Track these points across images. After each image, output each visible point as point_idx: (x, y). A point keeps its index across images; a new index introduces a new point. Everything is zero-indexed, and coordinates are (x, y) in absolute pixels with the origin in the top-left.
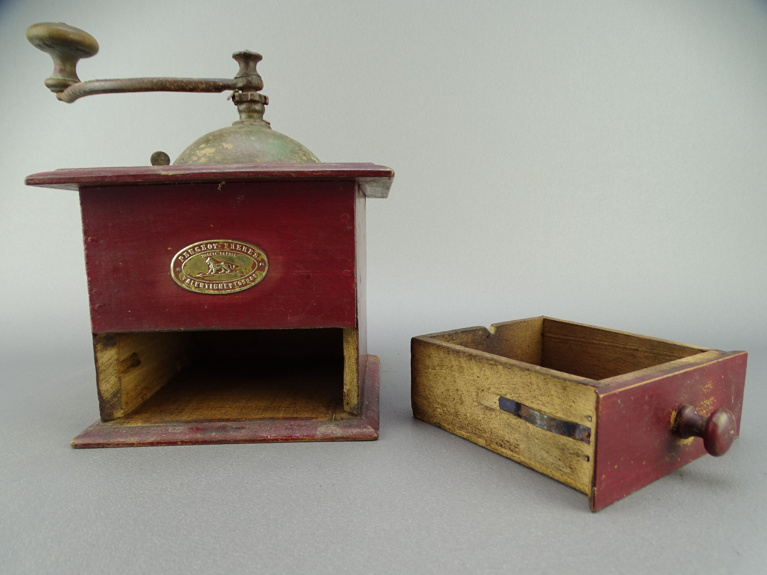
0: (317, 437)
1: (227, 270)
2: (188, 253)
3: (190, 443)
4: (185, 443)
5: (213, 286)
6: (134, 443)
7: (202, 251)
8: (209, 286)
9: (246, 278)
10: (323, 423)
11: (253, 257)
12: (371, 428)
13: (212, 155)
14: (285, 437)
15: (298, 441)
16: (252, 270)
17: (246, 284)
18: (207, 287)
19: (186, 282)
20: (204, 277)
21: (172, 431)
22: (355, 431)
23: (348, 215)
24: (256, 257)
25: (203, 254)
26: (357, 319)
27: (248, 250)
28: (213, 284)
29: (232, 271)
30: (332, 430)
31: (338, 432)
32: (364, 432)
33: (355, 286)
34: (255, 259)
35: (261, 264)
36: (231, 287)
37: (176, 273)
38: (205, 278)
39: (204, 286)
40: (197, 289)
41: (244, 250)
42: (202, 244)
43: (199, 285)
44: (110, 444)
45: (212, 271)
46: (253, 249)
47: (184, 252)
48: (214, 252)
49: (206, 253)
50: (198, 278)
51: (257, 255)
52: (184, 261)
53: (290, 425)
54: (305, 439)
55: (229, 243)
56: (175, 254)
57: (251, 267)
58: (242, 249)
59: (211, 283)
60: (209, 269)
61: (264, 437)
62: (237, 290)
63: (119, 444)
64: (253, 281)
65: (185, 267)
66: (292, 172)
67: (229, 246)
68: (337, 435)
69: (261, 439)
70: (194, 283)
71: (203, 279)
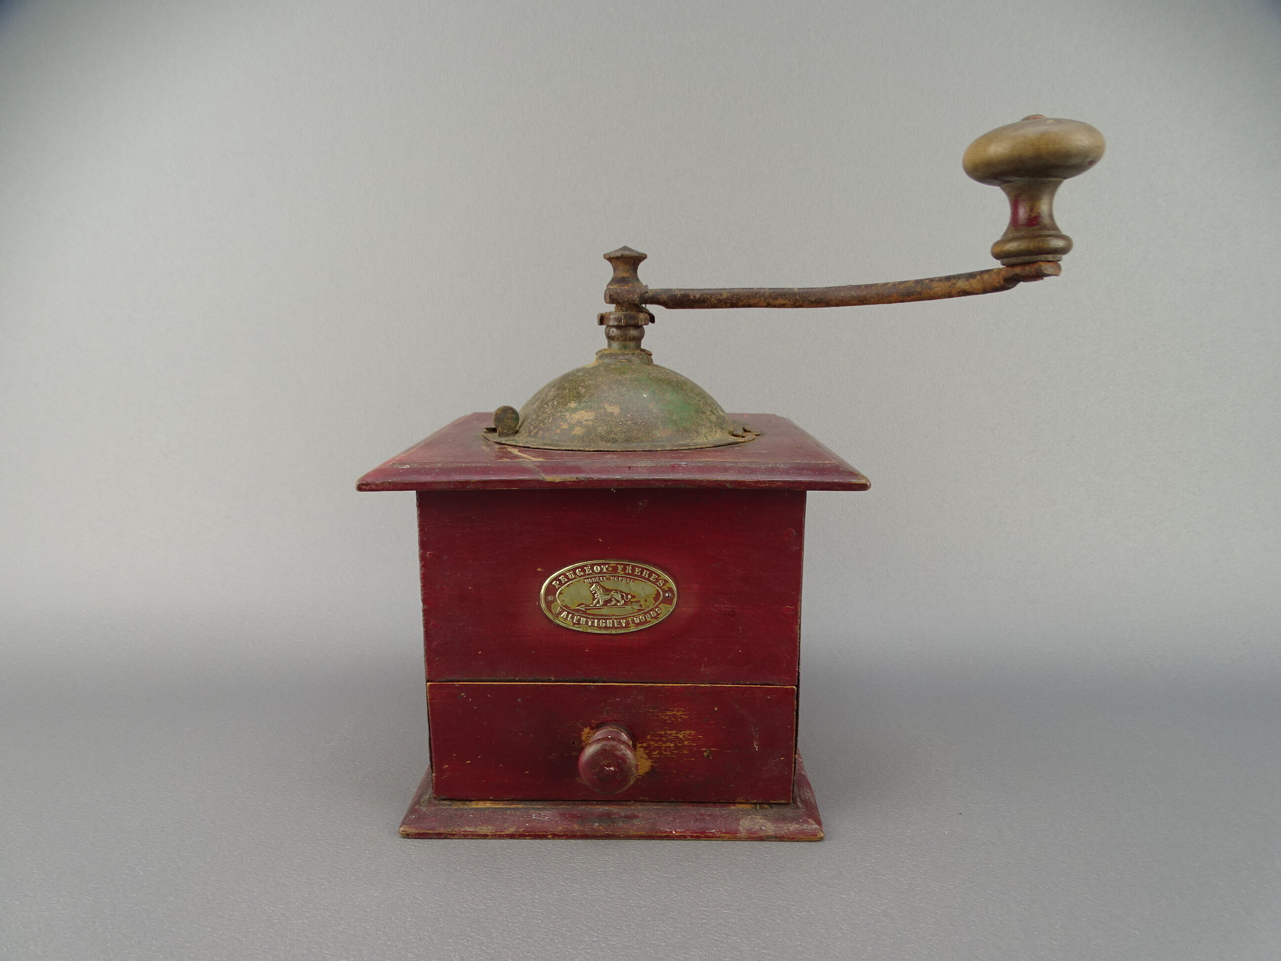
0: (740, 835)
1: (618, 602)
2: (566, 577)
3: (565, 837)
4: (558, 837)
5: (598, 622)
6: (488, 834)
7: (585, 575)
8: (593, 623)
9: (646, 613)
10: (747, 813)
11: (657, 585)
12: (813, 822)
13: (591, 423)
14: (696, 833)
15: (715, 839)
16: (654, 602)
17: (646, 622)
18: (590, 624)
19: (562, 616)
20: (586, 609)
21: (537, 818)
22: (793, 827)
23: (794, 531)
24: (662, 585)
25: (587, 579)
26: (799, 672)
27: (650, 576)
28: (599, 620)
29: (626, 603)
30: (760, 824)
31: (770, 828)
32: (805, 829)
33: (798, 628)
34: (660, 587)
35: (667, 595)
36: (624, 625)
37: (549, 604)
38: (588, 612)
39: (587, 623)
40: (576, 626)
41: (645, 575)
42: (586, 566)
43: (579, 620)
44: (454, 835)
45: (598, 602)
46: (657, 575)
47: (560, 576)
48: (602, 577)
49: (591, 578)
50: (578, 611)
51: (664, 582)
52: (559, 588)
53: (700, 815)
54: (724, 837)
55: (625, 565)
56: (548, 578)
57: (653, 598)
58: (642, 574)
59: (597, 619)
60: (594, 599)
61: (667, 832)
62: (633, 629)
63: (468, 835)
64: (656, 618)
65: (560, 595)
66: (727, 482)
67: (624, 569)
68: (768, 832)
69: (663, 835)
70: (572, 618)
71: (584, 612)
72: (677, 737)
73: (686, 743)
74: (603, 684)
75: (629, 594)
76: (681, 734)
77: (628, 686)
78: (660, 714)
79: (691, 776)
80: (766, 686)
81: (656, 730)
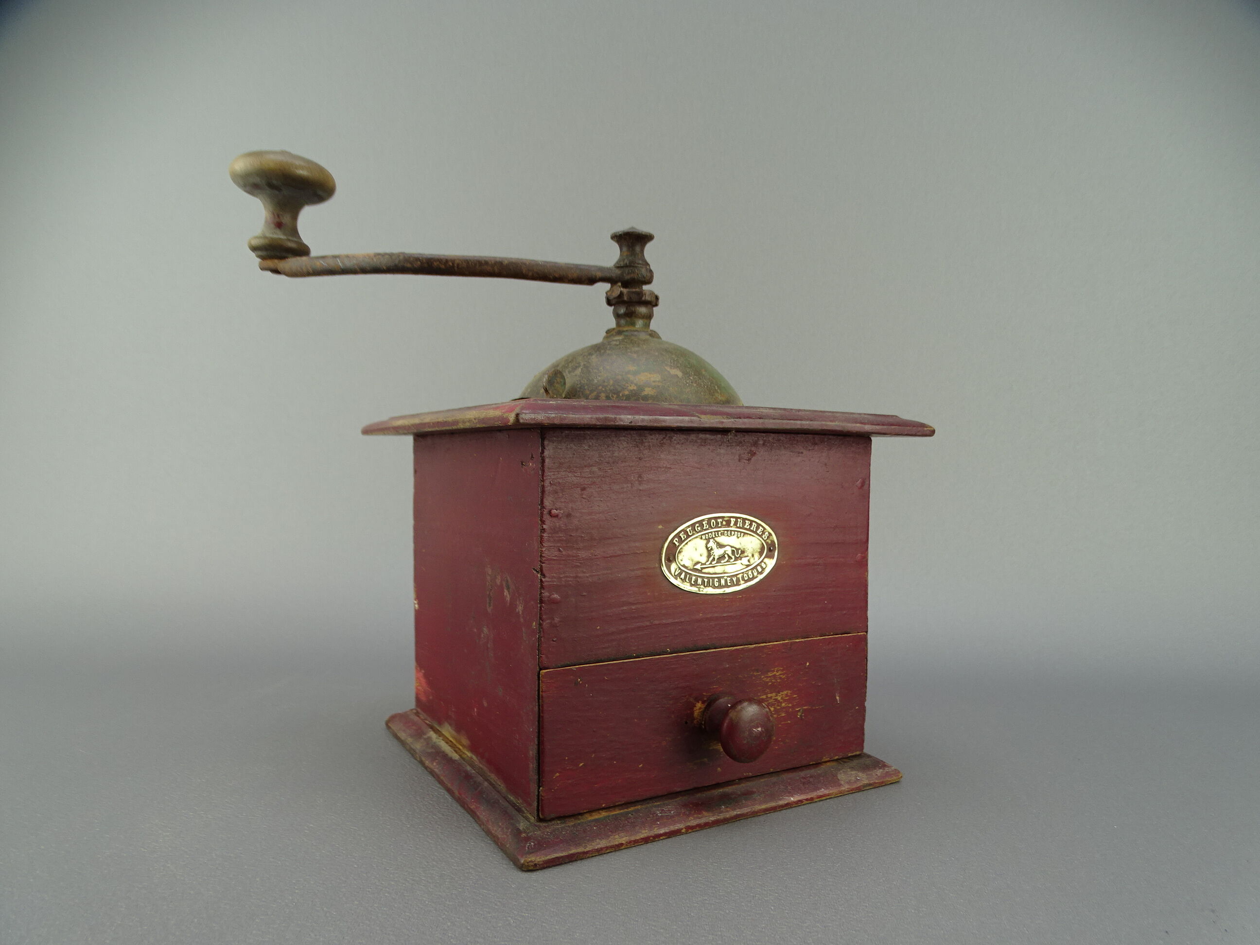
1: (730, 557)
5: (714, 581)
7: (703, 530)
8: (708, 583)
9: (753, 569)
11: (762, 539)
13: (660, 384)
16: (760, 556)
17: (754, 578)
18: (705, 583)
19: (681, 577)
20: (702, 568)
22: (879, 772)
24: (766, 538)
25: (704, 534)
27: (757, 528)
29: (736, 559)
30: (854, 776)
31: (863, 777)
32: (888, 772)
34: (765, 541)
35: (770, 548)
36: (735, 583)
37: (669, 564)
38: (704, 571)
39: (703, 583)
40: (694, 587)
41: (753, 528)
42: (704, 520)
43: (696, 581)
45: (713, 560)
46: (762, 527)
47: (680, 532)
48: (717, 532)
49: (708, 533)
50: (695, 570)
51: (767, 535)
52: (680, 547)
55: (737, 518)
56: (670, 535)
57: (759, 552)
58: (750, 527)
59: (711, 578)
60: (709, 556)
62: (743, 586)
64: (761, 573)
65: (680, 554)
67: (736, 523)
68: (863, 781)
69: (784, 803)
71: (701, 572)
72: (776, 700)
73: (783, 705)
74: (714, 650)
75: (740, 549)
76: (780, 696)
77: (736, 649)
78: (763, 677)
79: (787, 741)
80: (844, 635)
81: (759, 694)
